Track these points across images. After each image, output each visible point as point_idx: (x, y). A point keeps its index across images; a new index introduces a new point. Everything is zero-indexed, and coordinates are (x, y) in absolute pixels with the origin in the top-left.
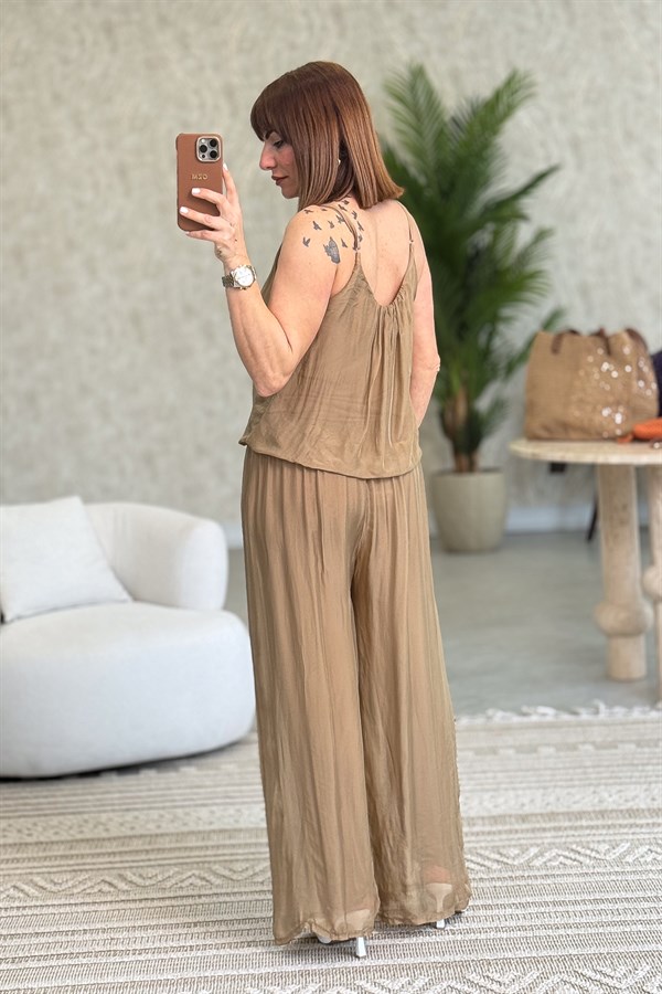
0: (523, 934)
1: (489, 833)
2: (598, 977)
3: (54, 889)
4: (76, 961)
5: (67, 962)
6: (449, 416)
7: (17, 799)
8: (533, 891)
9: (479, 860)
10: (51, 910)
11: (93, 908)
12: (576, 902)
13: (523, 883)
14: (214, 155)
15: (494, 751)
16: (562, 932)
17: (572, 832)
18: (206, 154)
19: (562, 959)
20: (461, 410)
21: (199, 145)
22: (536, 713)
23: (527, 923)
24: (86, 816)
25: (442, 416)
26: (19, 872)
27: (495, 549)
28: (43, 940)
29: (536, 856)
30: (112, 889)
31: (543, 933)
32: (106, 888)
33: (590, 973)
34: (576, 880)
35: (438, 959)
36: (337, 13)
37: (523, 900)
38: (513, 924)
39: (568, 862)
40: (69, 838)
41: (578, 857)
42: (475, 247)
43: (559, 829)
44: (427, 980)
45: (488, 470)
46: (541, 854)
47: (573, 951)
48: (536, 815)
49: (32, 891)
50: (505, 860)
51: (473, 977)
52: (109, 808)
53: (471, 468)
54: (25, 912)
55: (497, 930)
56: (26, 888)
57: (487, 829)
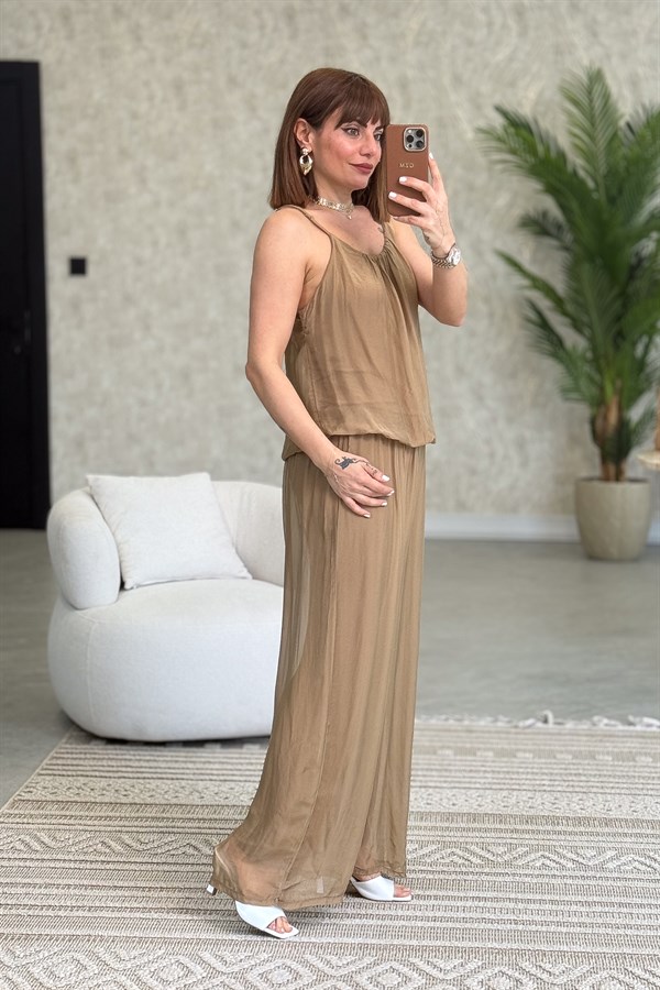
0: (583, 930)
1: (570, 834)
2: (647, 976)
3: (140, 847)
4: (147, 915)
5: (138, 915)
6: (599, 423)
7: (121, 760)
8: (602, 891)
9: (556, 858)
10: (133, 867)
11: (174, 868)
12: (641, 906)
13: (592, 882)
14: (419, 144)
15: (592, 756)
16: (621, 932)
17: (653, 840)
18: (413, 144)
19: (616, 957)
20: (613, 418)
21: (406, 135)
22: (641, 722)
23: (588, 920)
24: (183, 783)
25: (593, 422)
26: (109, 829)
27: (636, 560)
28: (120, 893)
29: (612, 859)
30: (196, 853)
31: (602, 930)
32: (191, 851)
33: (639, 972)
34: (646, 885)
35: (496, 945)
36: (520, 12)
37: (590, 899)
38: (575, 920)
39: (643, 868)
40: (164, 802)
41: (653, 864)
42: (637, 254)
43: (641, 835)
44: (480, 964)
45: (634, 481)
46: (617, 858)
47: (627, 950)
48: (620, 820)
49: (118, 848)
50: (581, 860)
51: (526, 965)
52: (207, 777)
53: (618, 476)
54: (108, 867)
55: (558, 924)
56: (113, 844)
57: (570, 829)
